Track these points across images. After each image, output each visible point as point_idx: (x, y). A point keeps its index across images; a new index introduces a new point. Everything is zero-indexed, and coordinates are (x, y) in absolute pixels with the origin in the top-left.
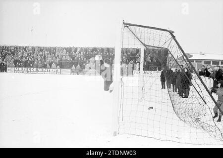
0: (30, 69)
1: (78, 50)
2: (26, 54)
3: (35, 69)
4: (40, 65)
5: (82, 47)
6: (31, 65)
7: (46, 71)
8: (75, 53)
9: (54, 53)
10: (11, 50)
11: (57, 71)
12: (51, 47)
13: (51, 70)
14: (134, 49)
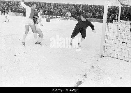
0: (53, 16)
1: (81, 6)
2: (50, 7)
3: (55, 16)
4: (58, 14)
5: (84, 4)
6: (53, 14)
7: (62, 18)
8: (79, 8)
9: (67, 8)
10: (42, 5)
11: (68, 18)
12: (65, 4)
13: (65, 17)
14: (114, 7)
